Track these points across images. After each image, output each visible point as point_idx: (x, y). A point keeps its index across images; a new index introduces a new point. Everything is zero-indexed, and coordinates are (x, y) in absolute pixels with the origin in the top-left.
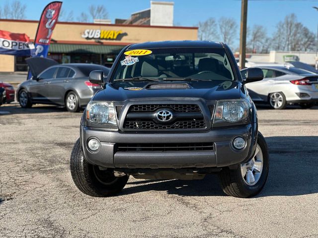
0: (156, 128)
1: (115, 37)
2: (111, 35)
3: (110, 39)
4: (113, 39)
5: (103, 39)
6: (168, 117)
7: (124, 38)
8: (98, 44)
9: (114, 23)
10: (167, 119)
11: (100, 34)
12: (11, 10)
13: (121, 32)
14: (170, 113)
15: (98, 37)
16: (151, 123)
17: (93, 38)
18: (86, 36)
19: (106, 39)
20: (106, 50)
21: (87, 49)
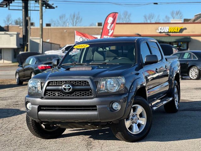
0: (63, 96)
1: (178, 31)
2: (176, 29)
3: (175, 32)
4: (177, 32)
5: (170, 32)
6: (69, 89)
7: (185, 31)
8: (167, 36)
9: (183, 22)
10: (68, 91)
11: (169, 29)
12: (122, 17)
13: (182, 28)
14: (71, 86)
15: (167, 31)
16: (60, 93)
17: (164, 32)
18: (159, 31)
19: (173, 32)
20: (173, 40)
21: (160, 39)
